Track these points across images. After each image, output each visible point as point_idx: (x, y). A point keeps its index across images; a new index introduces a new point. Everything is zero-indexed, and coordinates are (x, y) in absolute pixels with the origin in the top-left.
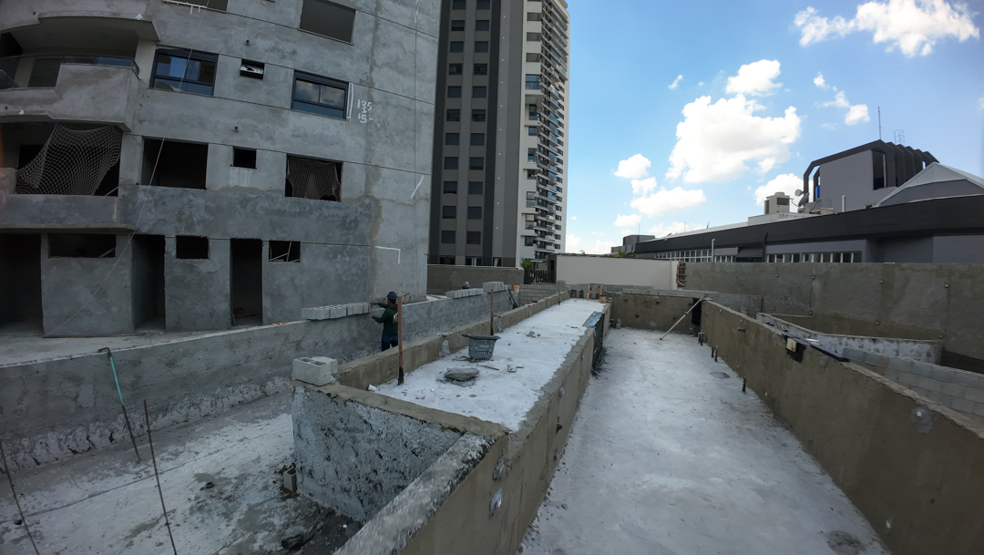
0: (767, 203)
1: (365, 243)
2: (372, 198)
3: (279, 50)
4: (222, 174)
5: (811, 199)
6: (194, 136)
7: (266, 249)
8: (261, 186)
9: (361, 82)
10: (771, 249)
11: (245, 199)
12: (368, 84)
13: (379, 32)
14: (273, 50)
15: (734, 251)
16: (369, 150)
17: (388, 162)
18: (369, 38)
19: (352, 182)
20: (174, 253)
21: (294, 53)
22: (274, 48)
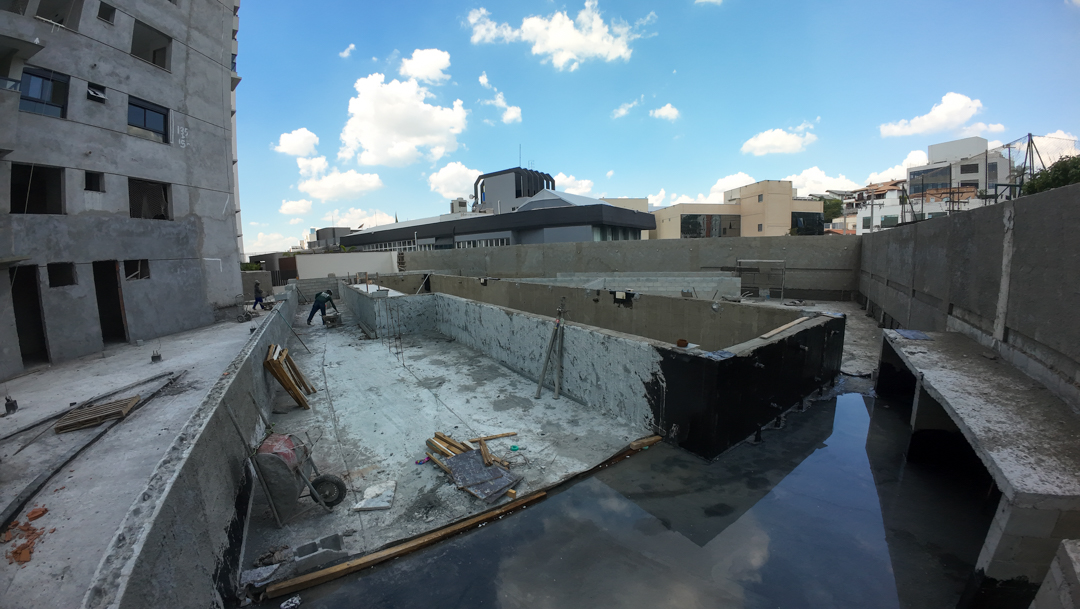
0: (452, 204)
1: (195, 257)
2: (195, 215)
3: (117, 75)
4: (79, 200)
5: (480, 202)
6: (53, 160)
7: (122, 269)
8: (112, 209)
9: (179, 109)
10: (458, 238)
11: (100, 221)
12: (184, 111)
13: (189, 62)
14: (112, 74)
15: (432, 241)
16: (189, 173)
17: (204, 184)
18: (182, 66)
19: (179, 201)
20: (48, 283)
21: (128, 78)
22: (113, 73)
